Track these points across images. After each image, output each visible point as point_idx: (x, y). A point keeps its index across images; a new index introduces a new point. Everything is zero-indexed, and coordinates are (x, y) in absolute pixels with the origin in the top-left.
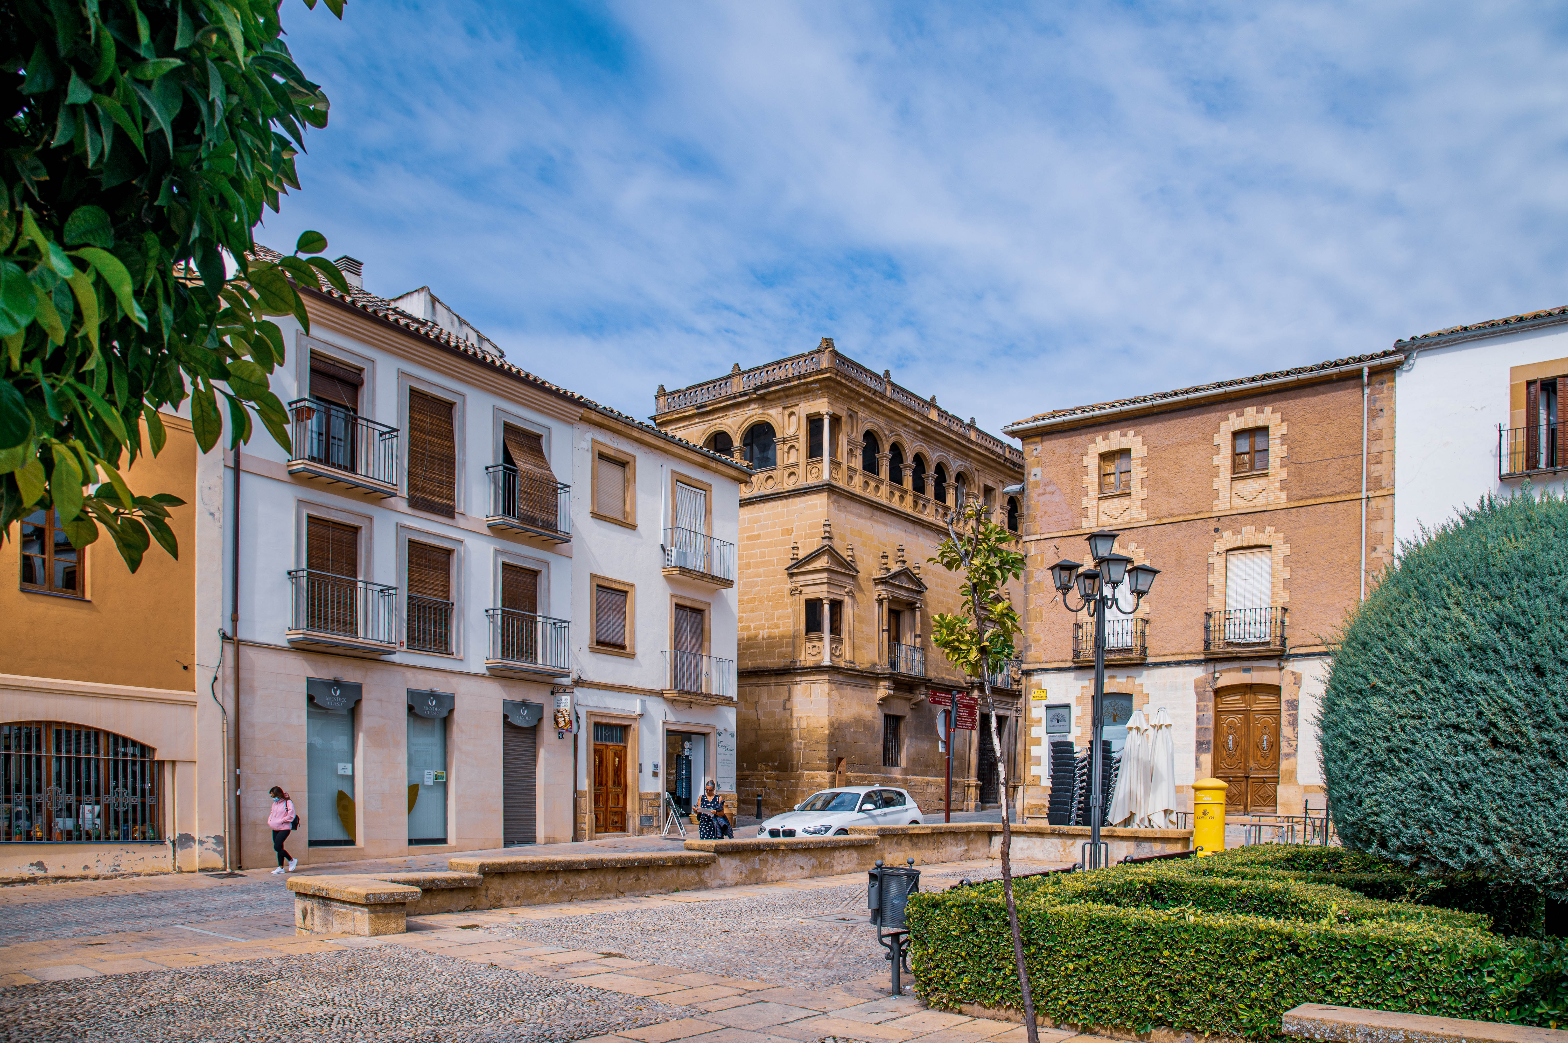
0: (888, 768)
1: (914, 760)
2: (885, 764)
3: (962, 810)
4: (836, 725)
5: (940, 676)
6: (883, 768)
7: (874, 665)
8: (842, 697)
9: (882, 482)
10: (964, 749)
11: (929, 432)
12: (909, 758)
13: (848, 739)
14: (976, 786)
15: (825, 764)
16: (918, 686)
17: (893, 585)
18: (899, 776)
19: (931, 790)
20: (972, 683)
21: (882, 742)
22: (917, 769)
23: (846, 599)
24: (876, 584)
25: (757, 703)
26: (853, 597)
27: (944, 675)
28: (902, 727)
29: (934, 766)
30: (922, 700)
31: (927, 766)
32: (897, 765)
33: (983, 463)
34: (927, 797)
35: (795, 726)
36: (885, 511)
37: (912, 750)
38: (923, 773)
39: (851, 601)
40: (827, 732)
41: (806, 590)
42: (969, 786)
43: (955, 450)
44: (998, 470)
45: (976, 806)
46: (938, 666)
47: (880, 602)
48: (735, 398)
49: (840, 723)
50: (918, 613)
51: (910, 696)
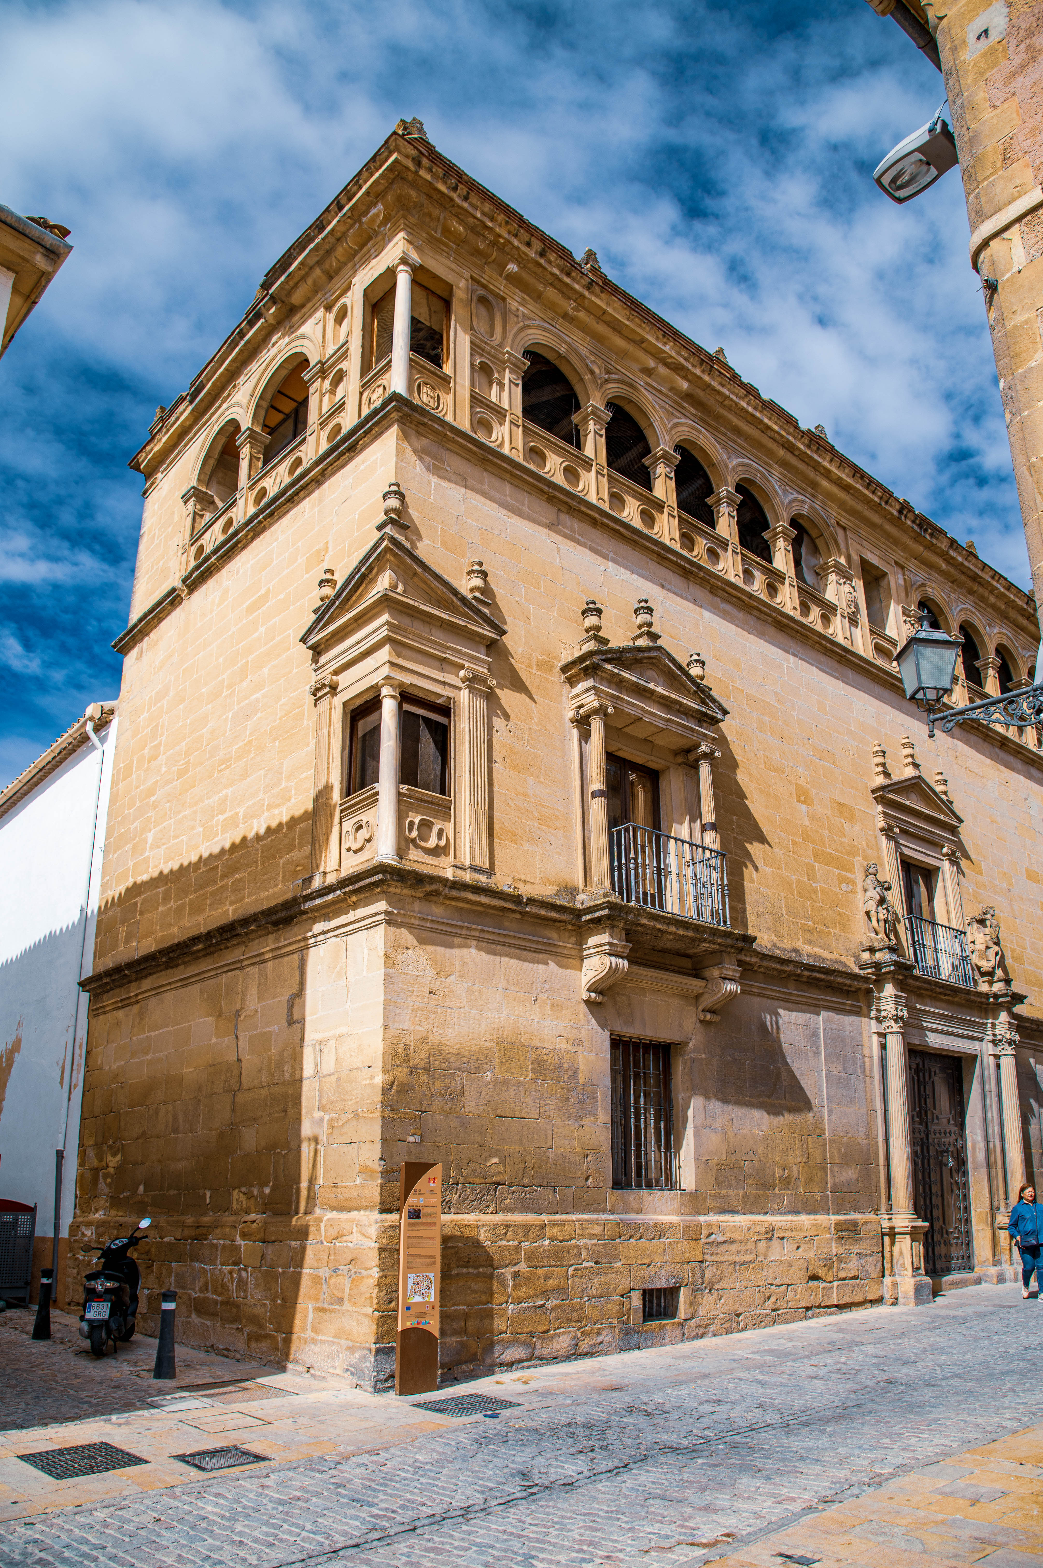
0: (632, 1196)
1: (720, 1167)
2: (617, 1184)
3: (880, 1300)
4: (418, 1058)
5: (788, 944)
6: (613, 1197)
7: (572, 891)
8: (442, 973)
9: (587, 464)
10: (870, 1135)
11: (710, 401)
12: (702, 1163)
13: (471, 1105)
14: (913, 1234)
15: (373, 1190)
16: (716, 958)
17: (619, 683)
18: (673, 1219)
19: (777, 1252)
20: (877, 966)
21: (604, 1115)
22: (734, 1195)
23: (464, 698)
24: (572, 682)
25: (238, 1013)
26: (490, 697)
27: (799, 944)
28: (680, 1074)
29: (786, 1182)
30: (732, 996)
31: (765, 1184)
32: (670, 1183)
33: (852, 512)
34: (769, 1274)
35: (308, 1070)
36: (594, 523)
37: (714, 1140)
38: (752, 1206)
39: (481, 704)
40: (379, 1079)
41: (343, 679)
42: (892, 1233)
43: (784, 464)
44: (888, 536)
45: (918, 1288)
46: (778, 918)
47: (582, 723)
48: (242, 334)
49: (438, 1051)
50: (705, 771)
51: (696, 984)
